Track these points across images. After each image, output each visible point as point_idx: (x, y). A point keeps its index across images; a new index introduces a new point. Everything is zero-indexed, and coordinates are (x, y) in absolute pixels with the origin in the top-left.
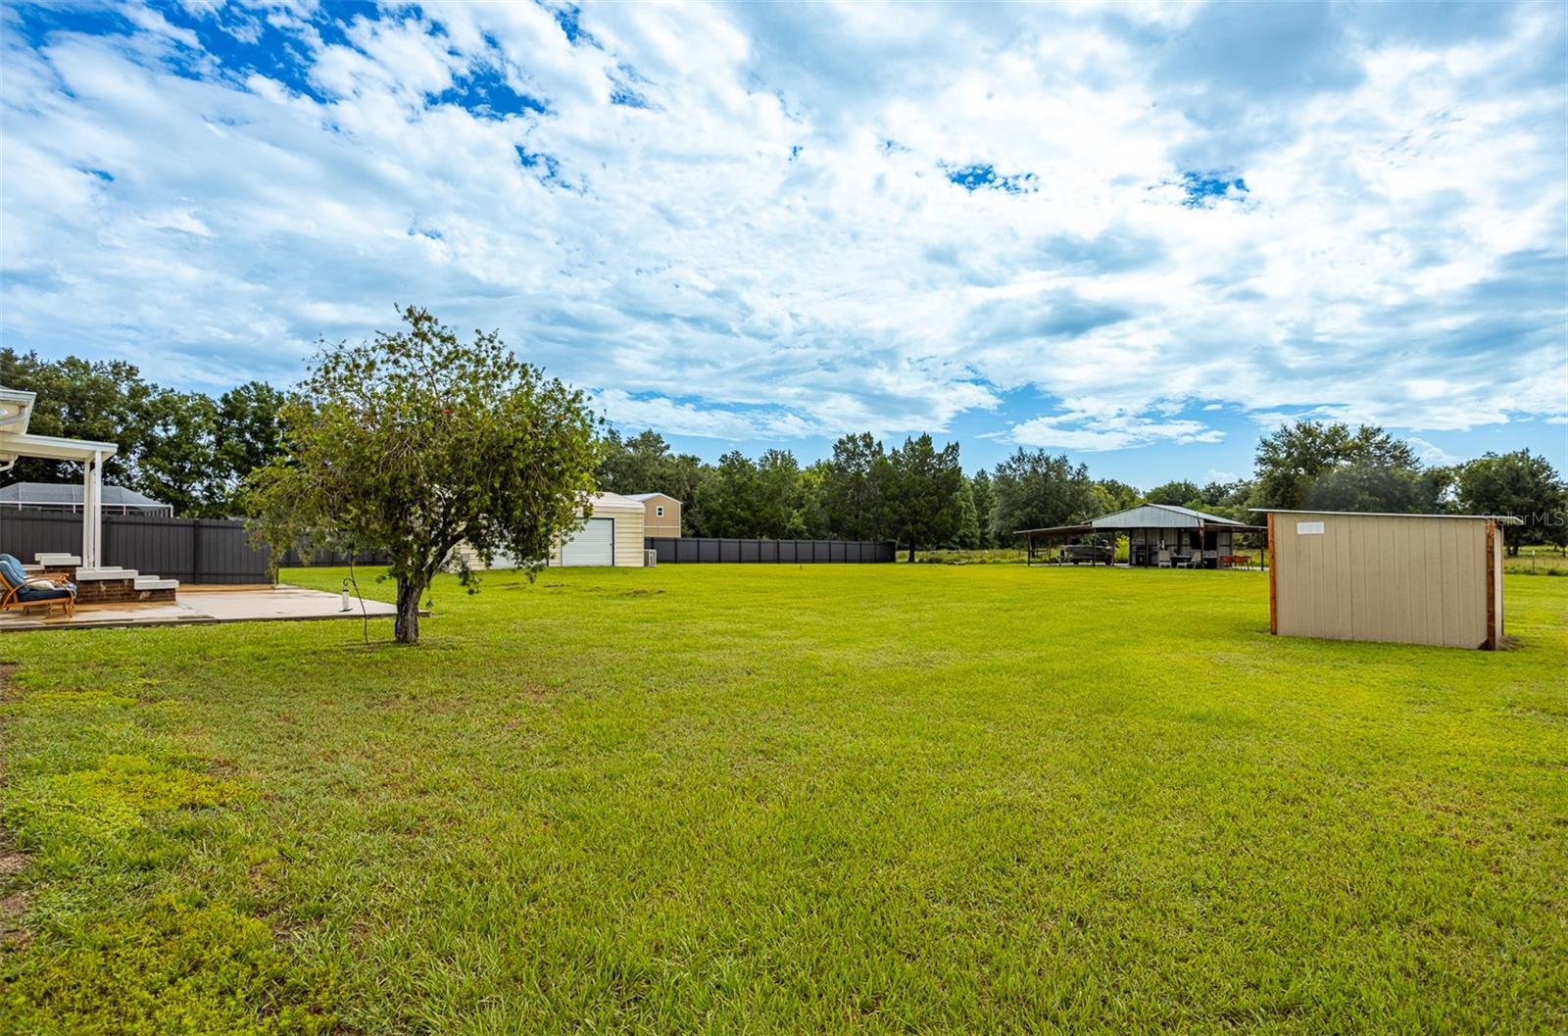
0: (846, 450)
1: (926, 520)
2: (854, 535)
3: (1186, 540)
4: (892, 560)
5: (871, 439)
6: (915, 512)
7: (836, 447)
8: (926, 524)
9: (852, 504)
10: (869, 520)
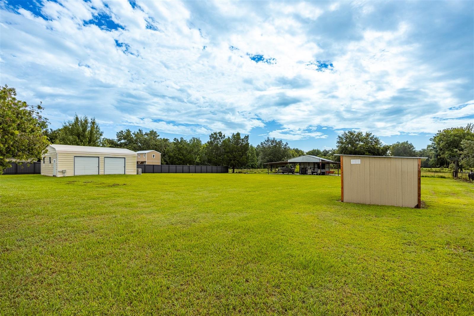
3: (316, 166)
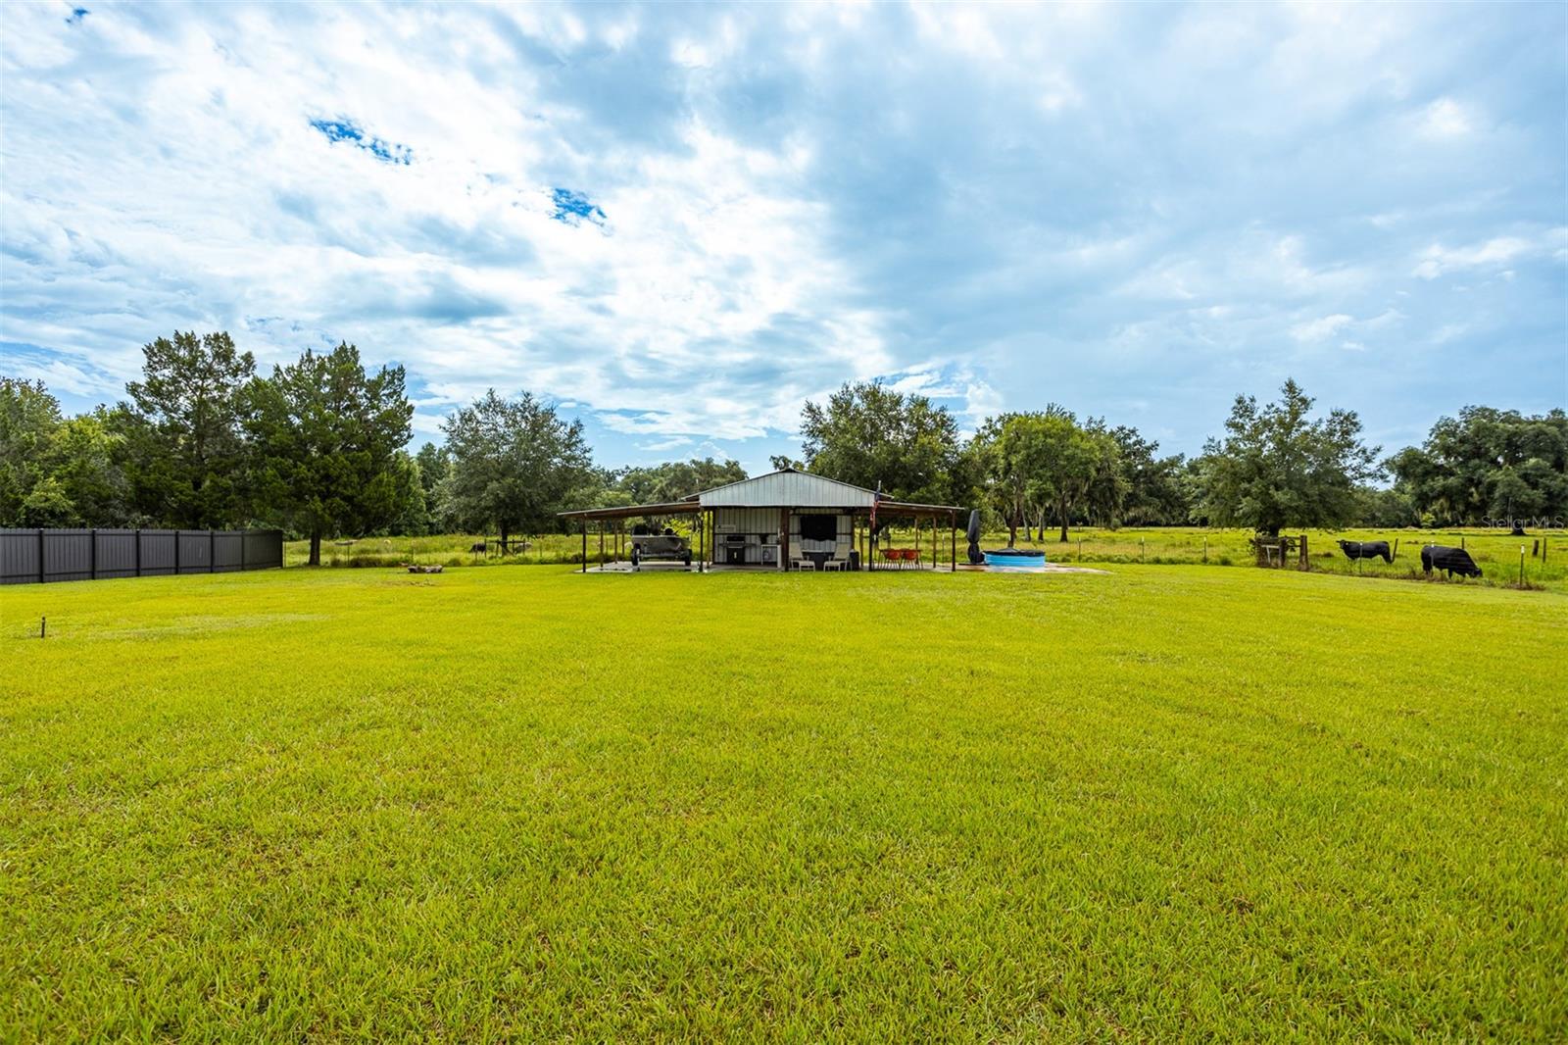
0: (174, 359)
1: (349, 492)
2: (192, 516)
4: (274, 561)
5: (230, 344)
6: (327, 477)
7: (149, 352)
8: (349, 499)
9: (187, 459)
10: (227, 491)
